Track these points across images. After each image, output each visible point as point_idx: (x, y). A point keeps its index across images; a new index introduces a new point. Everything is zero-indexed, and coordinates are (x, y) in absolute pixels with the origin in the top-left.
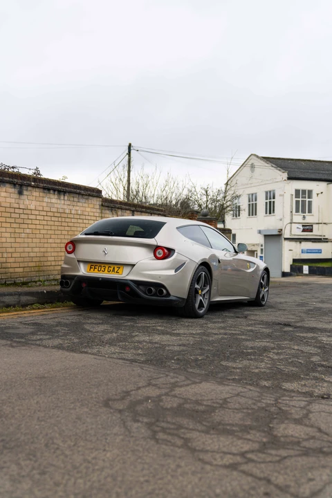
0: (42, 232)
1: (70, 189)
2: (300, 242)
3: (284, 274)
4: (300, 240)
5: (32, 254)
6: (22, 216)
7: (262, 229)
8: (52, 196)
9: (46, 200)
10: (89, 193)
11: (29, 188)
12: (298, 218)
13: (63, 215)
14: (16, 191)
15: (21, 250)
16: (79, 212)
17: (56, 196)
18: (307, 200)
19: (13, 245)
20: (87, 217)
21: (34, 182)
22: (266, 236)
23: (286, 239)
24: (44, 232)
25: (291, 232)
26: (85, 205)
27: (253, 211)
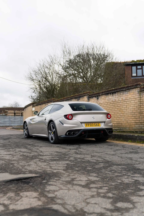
9: (107, 98)
13: (115, 102)
14: (96, 98)
16: (124, 99)
17: (111, 95)
20: (129, 100)
21: (102, 93)
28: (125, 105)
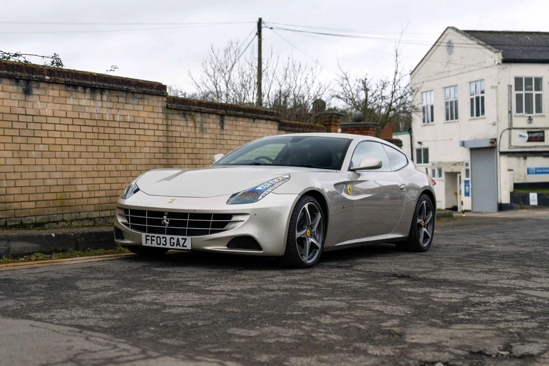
0: (65, 148)
1: (111, 85)
2: (525, 158)
3: (501, 207)
4: (525, 154)
5: (49, 182)
6: (32, 126)
7: (465, 139)
8: (80, 95)
9: (71, 101)
10: (144, 89)
11: (42, 85)
12: (521, 121)
13: (100, 123)
14: (20, 89)
15: (32, 175)
16: (129, 119)
17: (88, 96)
18: (534, 93)
19: (18, 169)
20: (142, 126)
21: (49, 75)
22: (472, 150)
23: (502, 153)
24: (71, 148)
25: (510, 142)
26: (136, 107)
27: (452, 113)
28: (132, 138)
